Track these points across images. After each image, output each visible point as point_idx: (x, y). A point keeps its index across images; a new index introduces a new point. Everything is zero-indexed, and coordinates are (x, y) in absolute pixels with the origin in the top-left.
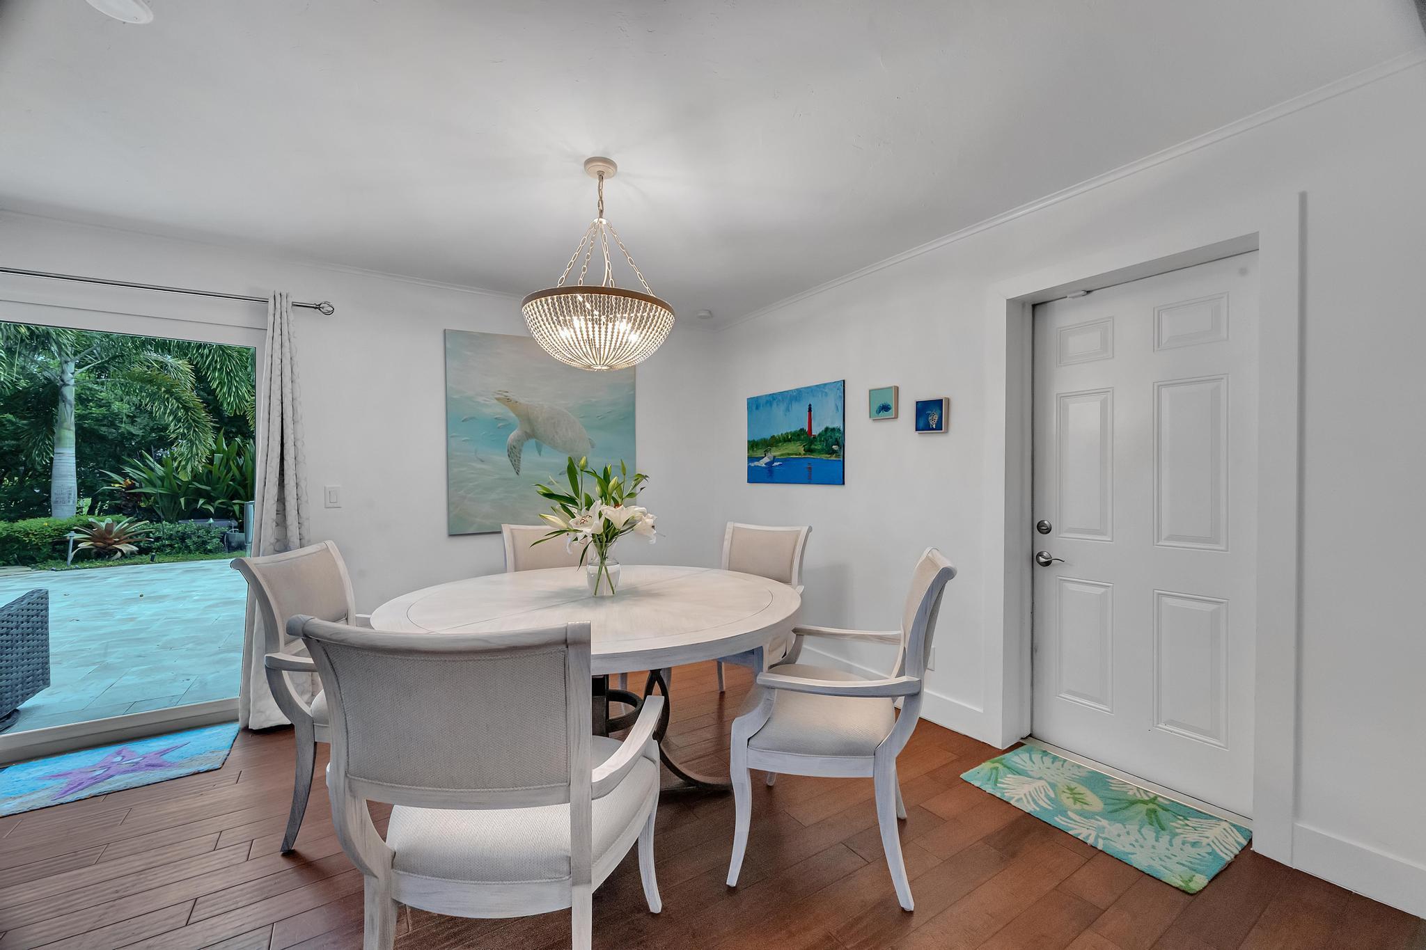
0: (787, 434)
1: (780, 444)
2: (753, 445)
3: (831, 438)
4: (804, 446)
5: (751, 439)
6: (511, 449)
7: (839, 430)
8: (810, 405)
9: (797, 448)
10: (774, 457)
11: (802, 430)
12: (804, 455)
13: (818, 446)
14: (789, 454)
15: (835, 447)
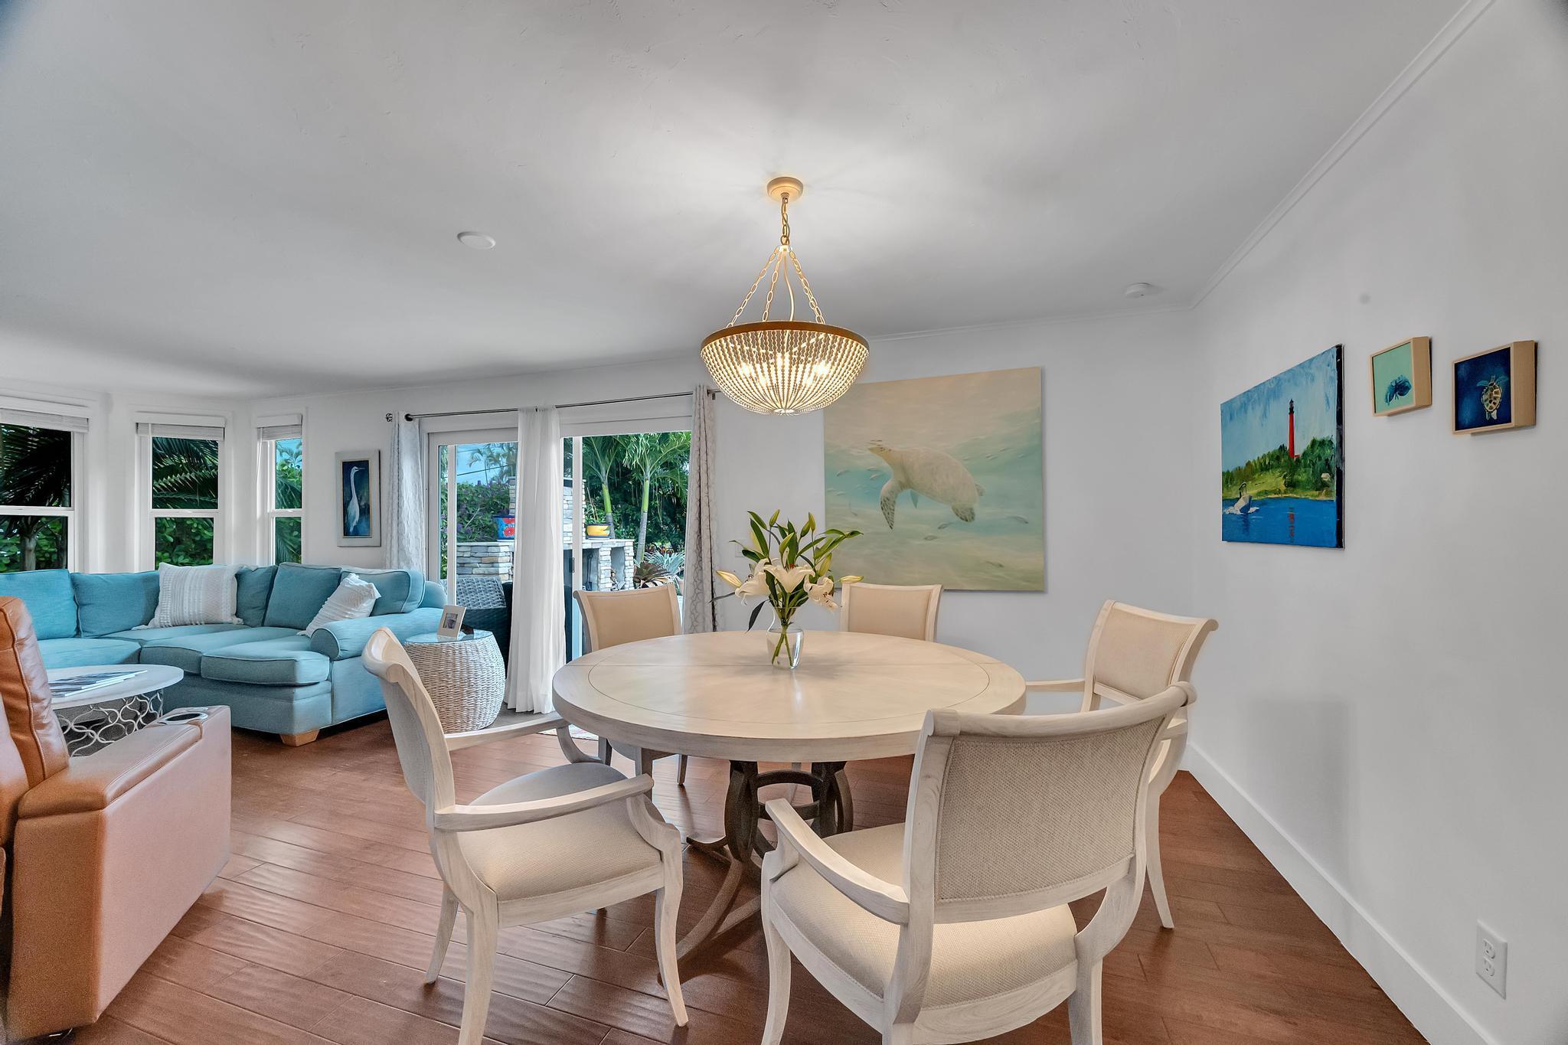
0: (1264, 456)
1: (1256, 476)
2: (1228, 479)
3: (1320, 458)
4: (1285, 477)
5: (1225, 471)
6: (885, 501)
7: (1331, 442)
8: (1292, 402)
9: (1274, 481)
10: (1250, 498)
11: (1282, 448)
12: (1285, 493)
13: (1302, 476)
14: (1266, 492)
15: (1325, 476)
